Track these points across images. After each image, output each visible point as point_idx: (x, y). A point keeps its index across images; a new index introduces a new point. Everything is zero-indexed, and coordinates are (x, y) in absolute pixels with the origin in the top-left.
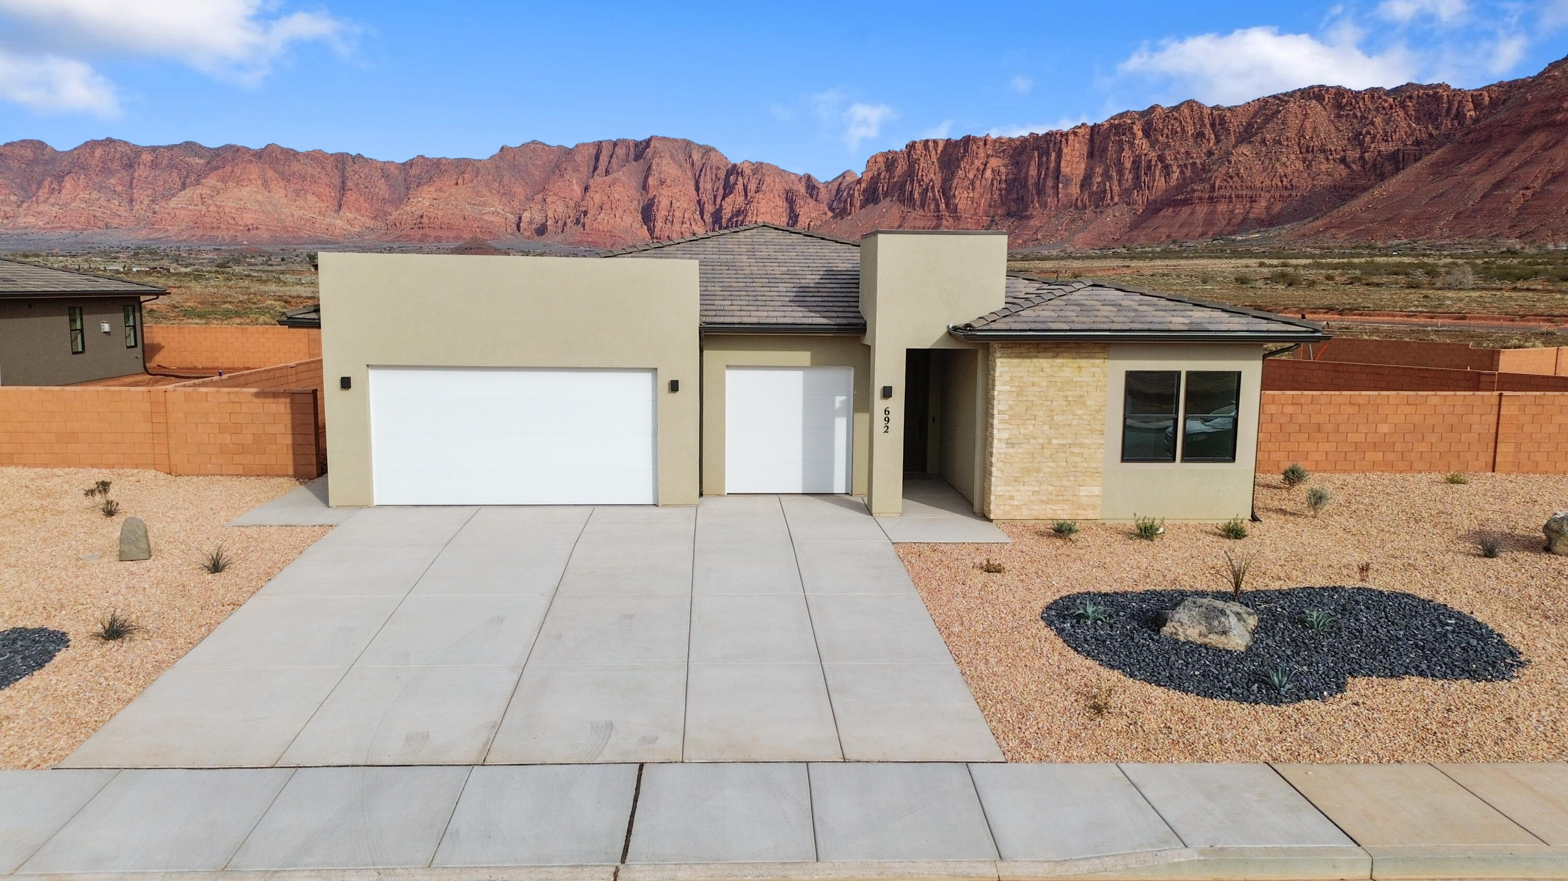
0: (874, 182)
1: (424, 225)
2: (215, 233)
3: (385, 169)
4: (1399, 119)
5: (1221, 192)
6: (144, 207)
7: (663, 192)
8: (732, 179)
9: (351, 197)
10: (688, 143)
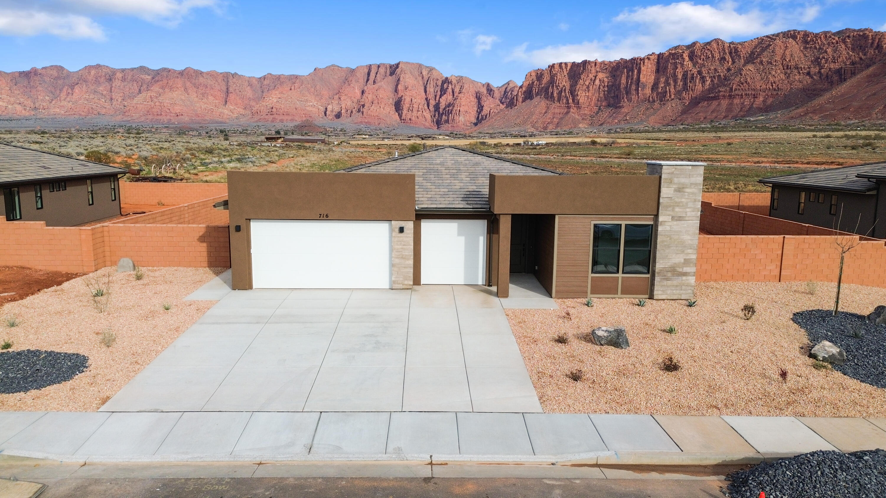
0: (530, 87)
1: (273, 113)
2: (159, 117)
3: (250, 81)
4: (842, 50)
5: (736, 92)
6: (119, 103)
7: (407, 94)
8: (445, 86)
9: (232, 97)
10: (420, 66)
